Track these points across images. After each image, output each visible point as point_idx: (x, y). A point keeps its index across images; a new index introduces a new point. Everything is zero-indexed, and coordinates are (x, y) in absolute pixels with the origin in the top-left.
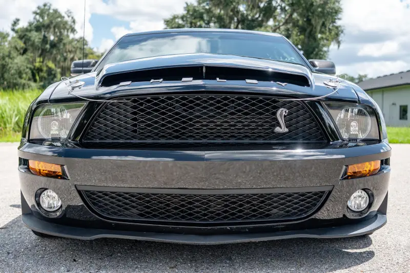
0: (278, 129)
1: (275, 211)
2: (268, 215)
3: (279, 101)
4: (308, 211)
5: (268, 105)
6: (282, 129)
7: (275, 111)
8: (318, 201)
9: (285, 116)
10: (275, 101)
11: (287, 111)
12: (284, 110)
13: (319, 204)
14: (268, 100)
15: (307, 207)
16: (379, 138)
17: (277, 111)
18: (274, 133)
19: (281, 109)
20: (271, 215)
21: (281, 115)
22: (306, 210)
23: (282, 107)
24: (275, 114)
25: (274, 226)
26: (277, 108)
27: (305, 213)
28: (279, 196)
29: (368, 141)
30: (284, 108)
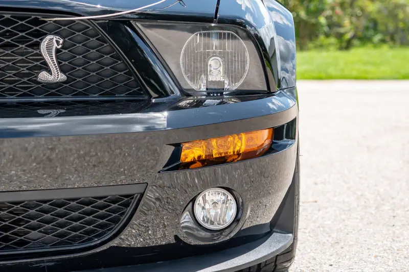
0: (43, 76)
1: (34, 234)
2: (22, 243)
3: (45, 22)
4: (104, 233)
5: (22, 29)
6: (53, 75)
7: (38, 40)
8: (123, 214)
9: (58, 51)
10: (36, 22)
11: (61, 41)
12: (55, 38)
13: (124, 219)
14: (22, 19)
15: (101, 226)
16: (266, 89)
17: (41, 40)
18: (39, 83)
19: (49, 37)
20: (29, 243)
21: (49, 48)
22: (101, 231)
23: (51, 32)
24: (37, 45)
25: (31, 263)
26: (41, 35)
27: (99, 236)
28: (38, 205)
29: (243, 95)
30: (56, 34)
